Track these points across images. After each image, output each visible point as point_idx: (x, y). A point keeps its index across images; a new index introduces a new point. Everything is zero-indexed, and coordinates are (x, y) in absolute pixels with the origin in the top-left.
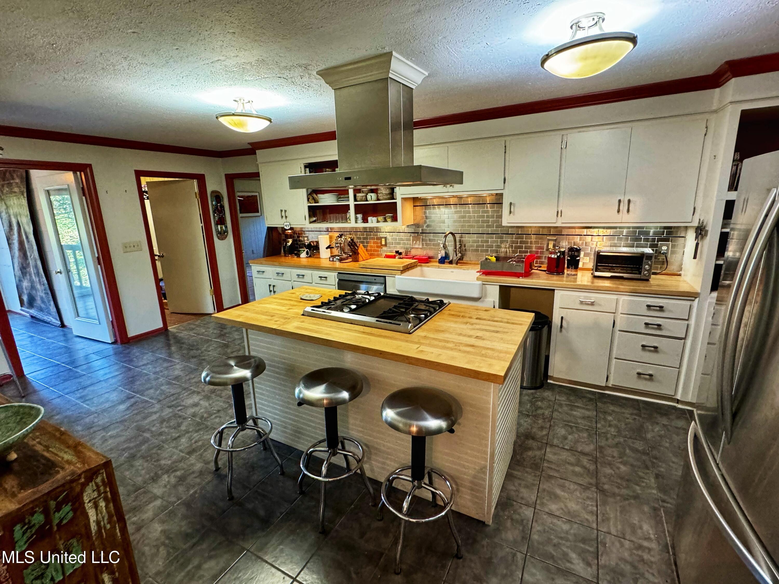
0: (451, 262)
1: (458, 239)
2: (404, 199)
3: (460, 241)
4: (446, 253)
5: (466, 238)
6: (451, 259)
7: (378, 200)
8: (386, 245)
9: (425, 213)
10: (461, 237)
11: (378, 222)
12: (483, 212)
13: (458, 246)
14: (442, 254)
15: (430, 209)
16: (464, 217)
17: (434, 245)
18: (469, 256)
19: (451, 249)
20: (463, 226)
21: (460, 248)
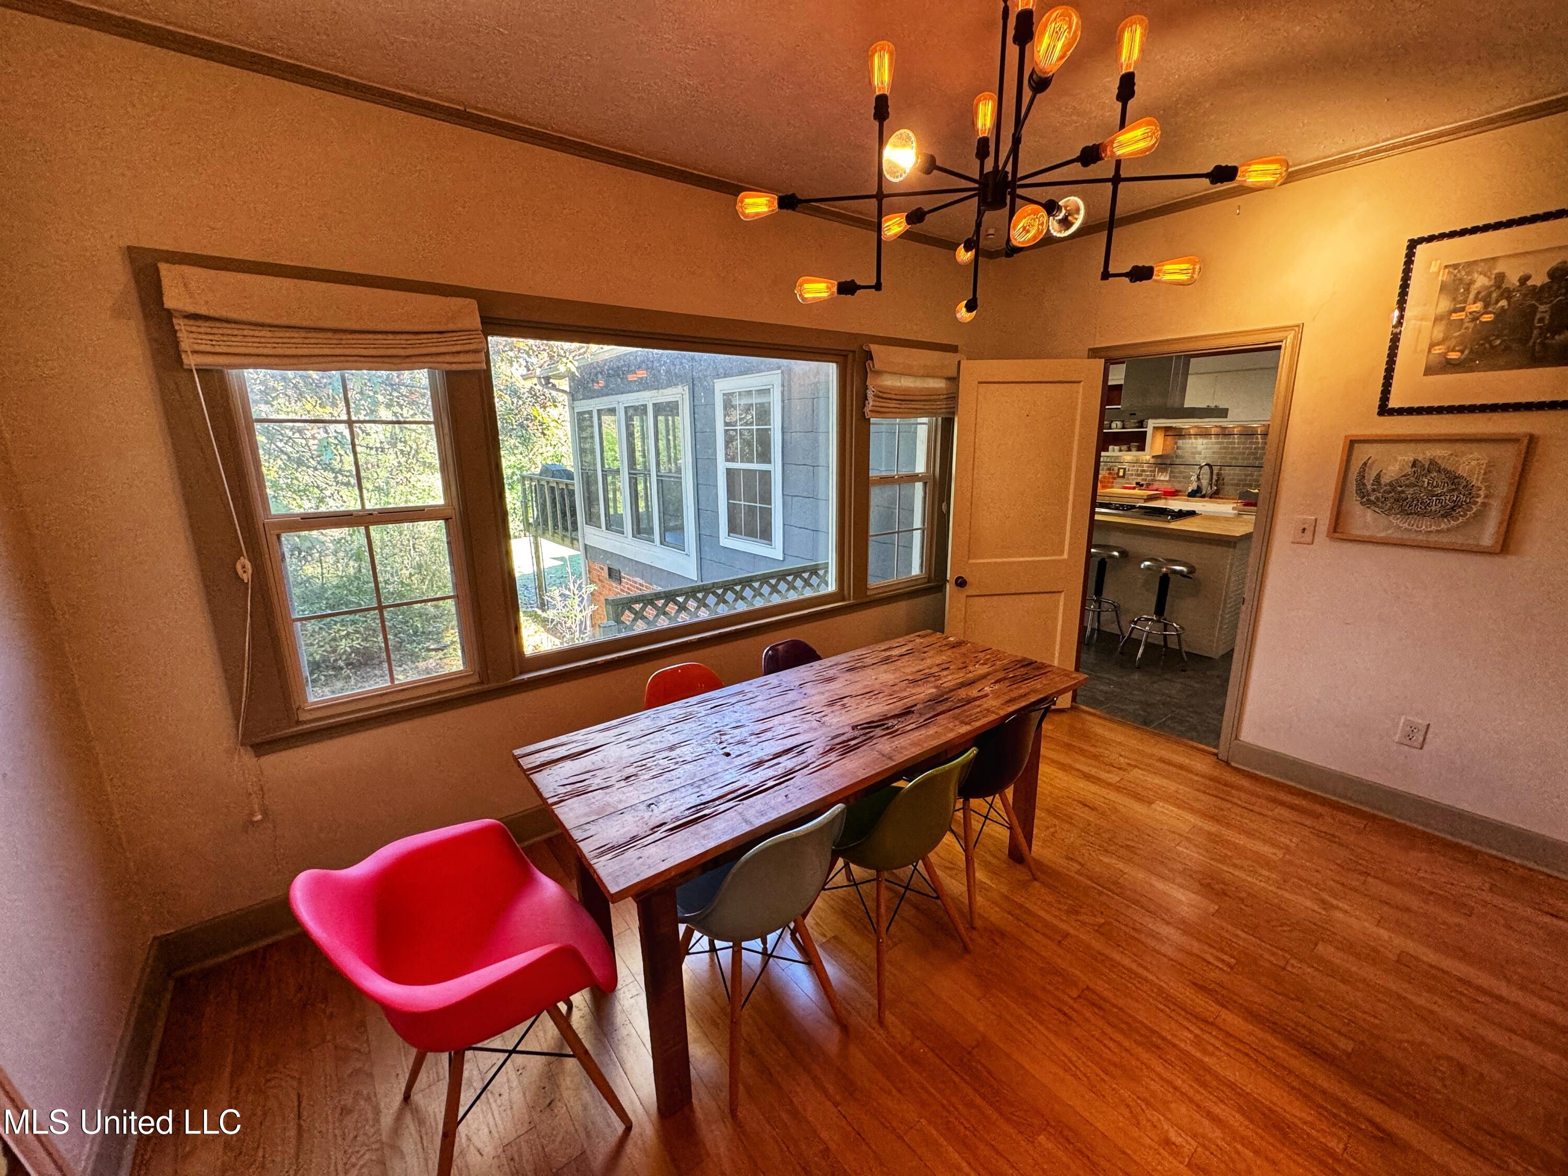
0: (1203, 496)
1: (1215, 472)
2: (1156, 428)
3: (1218, 474)
4: (1198, 486)
5: (1226, 471)
6: (1204, 492)
7: (1123, 428)
8: (1123, 477)
9: (1176, 443)
10: (1220, 470)
11: (1120, 450)
12: (1251, 443)
13: (1215, 477)
14: (1193, 487)
15: (1185, 439)
16: (1225, 448)
17: (1184, 477)
18: (1228, 489)
19: (1205, 482)
20: (1223, 458)
21: (1217, 481)
